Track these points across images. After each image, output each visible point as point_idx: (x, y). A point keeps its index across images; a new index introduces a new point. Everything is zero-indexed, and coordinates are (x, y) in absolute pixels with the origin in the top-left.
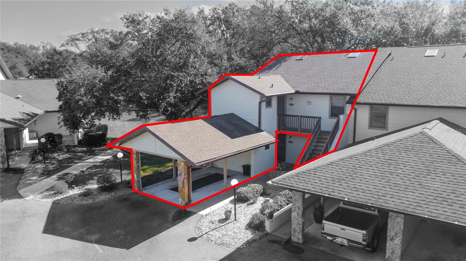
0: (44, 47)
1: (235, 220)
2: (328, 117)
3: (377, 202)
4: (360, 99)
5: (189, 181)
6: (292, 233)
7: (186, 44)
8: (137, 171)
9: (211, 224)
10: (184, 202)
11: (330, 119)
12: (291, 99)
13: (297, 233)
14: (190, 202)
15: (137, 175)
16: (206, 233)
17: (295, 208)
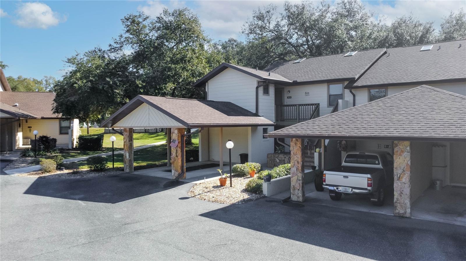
0: (47, 81)
1: (231, 186)
2: (327, 107)
3: (380, 134)
4: (358, 84)
5: (183, 150)
6: (291, 192)
7: (185, 39)
8: (130, 149)
9: (205, 189)
10: (177, 172)
11: (328, 108)
12: (288, 91)
13: (297, 191)
14: (183, 173)
15: (129, 154)
16: (199, 194)
17: (294, 163)
